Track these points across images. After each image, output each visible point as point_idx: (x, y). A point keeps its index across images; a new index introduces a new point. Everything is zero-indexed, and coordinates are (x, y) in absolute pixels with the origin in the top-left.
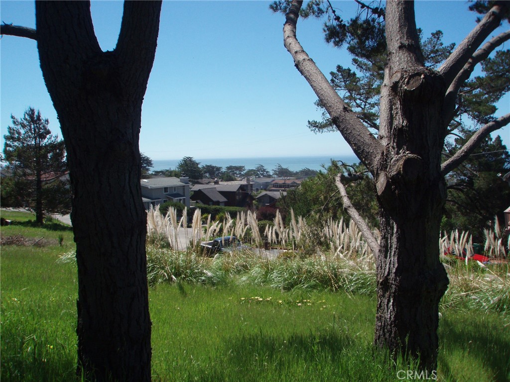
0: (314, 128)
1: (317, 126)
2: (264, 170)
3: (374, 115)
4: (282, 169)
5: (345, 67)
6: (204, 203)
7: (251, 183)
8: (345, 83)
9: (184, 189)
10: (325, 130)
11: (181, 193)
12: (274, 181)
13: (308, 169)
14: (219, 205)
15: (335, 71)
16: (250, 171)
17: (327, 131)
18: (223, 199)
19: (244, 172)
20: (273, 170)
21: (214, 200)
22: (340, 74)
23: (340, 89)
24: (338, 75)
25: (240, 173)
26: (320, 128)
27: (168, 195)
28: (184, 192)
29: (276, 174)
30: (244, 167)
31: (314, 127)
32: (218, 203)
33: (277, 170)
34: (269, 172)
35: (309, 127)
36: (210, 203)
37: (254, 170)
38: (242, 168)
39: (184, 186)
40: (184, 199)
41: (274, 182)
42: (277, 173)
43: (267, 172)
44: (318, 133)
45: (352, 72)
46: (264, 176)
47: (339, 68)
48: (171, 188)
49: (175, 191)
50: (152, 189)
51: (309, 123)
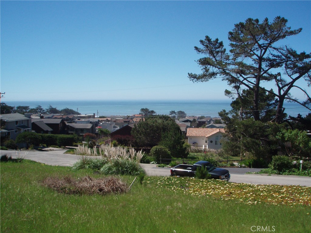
0: (192, 79)
2: (42, 109)
4: (52, 108)
9: (28, 122)
11: (26, 125)
12: (53, 116)
13: (68, 109)
14: (48, 133)
16: (32, 109)
18: (50, 129)
19: (28, 110)
20: (46, 109)
22: (207, 42)
26: (197, 79)
27: (18, 127)
28: (28, 124)
29: (48, 112)
30: (28, 107)
33: (49, 109)
35: (189, 78)
36: (43, 132)
37: (35, 109)
38: (27, 108)
40: (28, 130)
42: (49, 111)
43: (44, 110)
44: (195, 82)
48: (20, 121)
49: (22, 123)
50: (8, 123)
51: (189, 75)
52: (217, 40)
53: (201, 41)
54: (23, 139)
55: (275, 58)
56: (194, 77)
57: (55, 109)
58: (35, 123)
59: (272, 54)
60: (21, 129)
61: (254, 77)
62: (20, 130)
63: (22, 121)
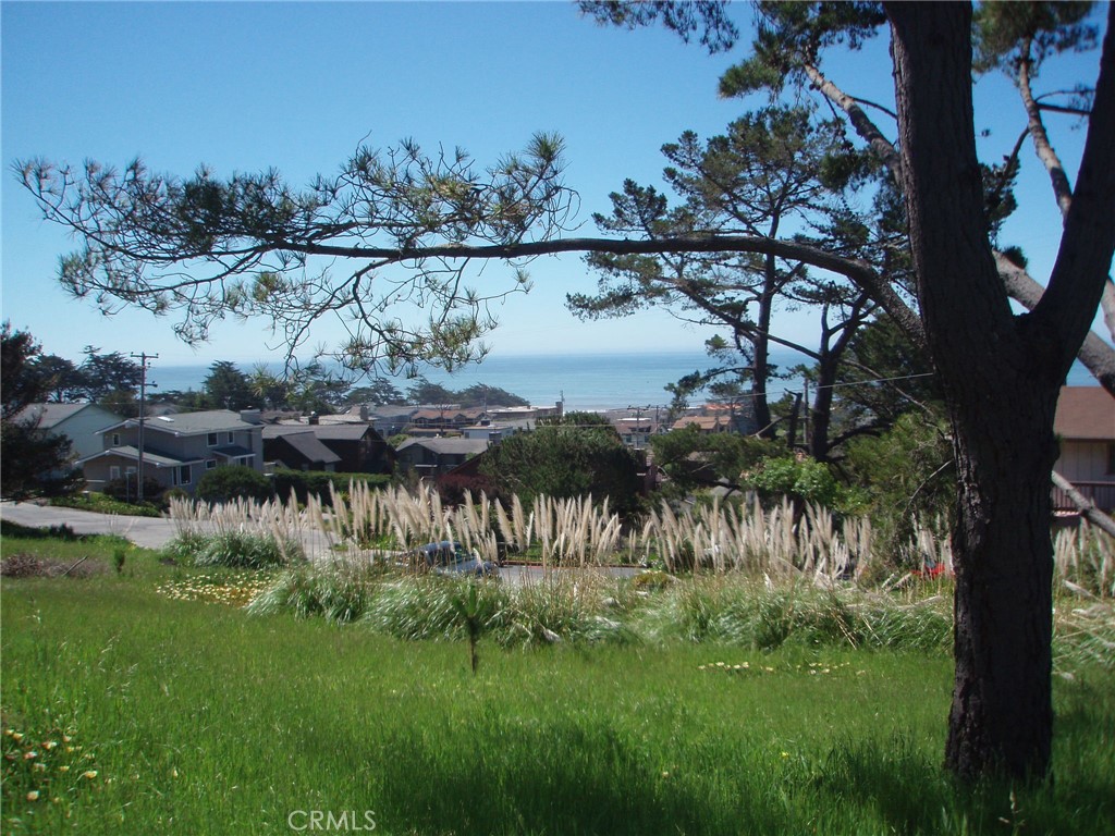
0: (579, 310)
1: (586, 306)
2: (390, 389)
3: (710, 284)
4: (429, 385)
5: (643, 183)
6: (291, 467)
7: (370, 418)
8: (642, 218)
9: (250, 437)
10: (602, 313)
11: (244, 445)
12: (416, 412)
13: (483, 386)
14: (323, 469)
15: (621, 191)
16: (359, 391)
17: (605, 315)
18: (331, 457)
19: (346, 393)
20: (409, 389)
21: (314, 459)
22: (632, 197)
23: (629, 227)
24: (626, 200)
25: (339, 397)
26: (591, 309)
27: (217, 450)
28: (250, 445)
29: (415, 398)
30: (345, 383)
31: (580, 306)
32: (321, 465)
33: (417, 389)
34: (400, 393)
35: (570, 307)
36: (304, 465)
37: (368, 390)
38: (342, 386)
39: (250, 430)
40: (251, 458)
41: (416, 416)
42: (418, 394)
43: (397, 393)
44: (587, 320)
45: (657, 194)
46: (391, 403)
47: (629, 185)
48: (222, 434)
49: (231, 441)
50: (183, 439)
51: (570, 300)
52: (652, 190)
53: (614, 196)
54: (216, 488)
55: (825, 235)
56: (583, 307)
57: (439, 387)
58: (286, 438)
59: (812, 226)
60: (226, 459)
61: (756, 299)
62: (222, 460)
63: (231, 434)
